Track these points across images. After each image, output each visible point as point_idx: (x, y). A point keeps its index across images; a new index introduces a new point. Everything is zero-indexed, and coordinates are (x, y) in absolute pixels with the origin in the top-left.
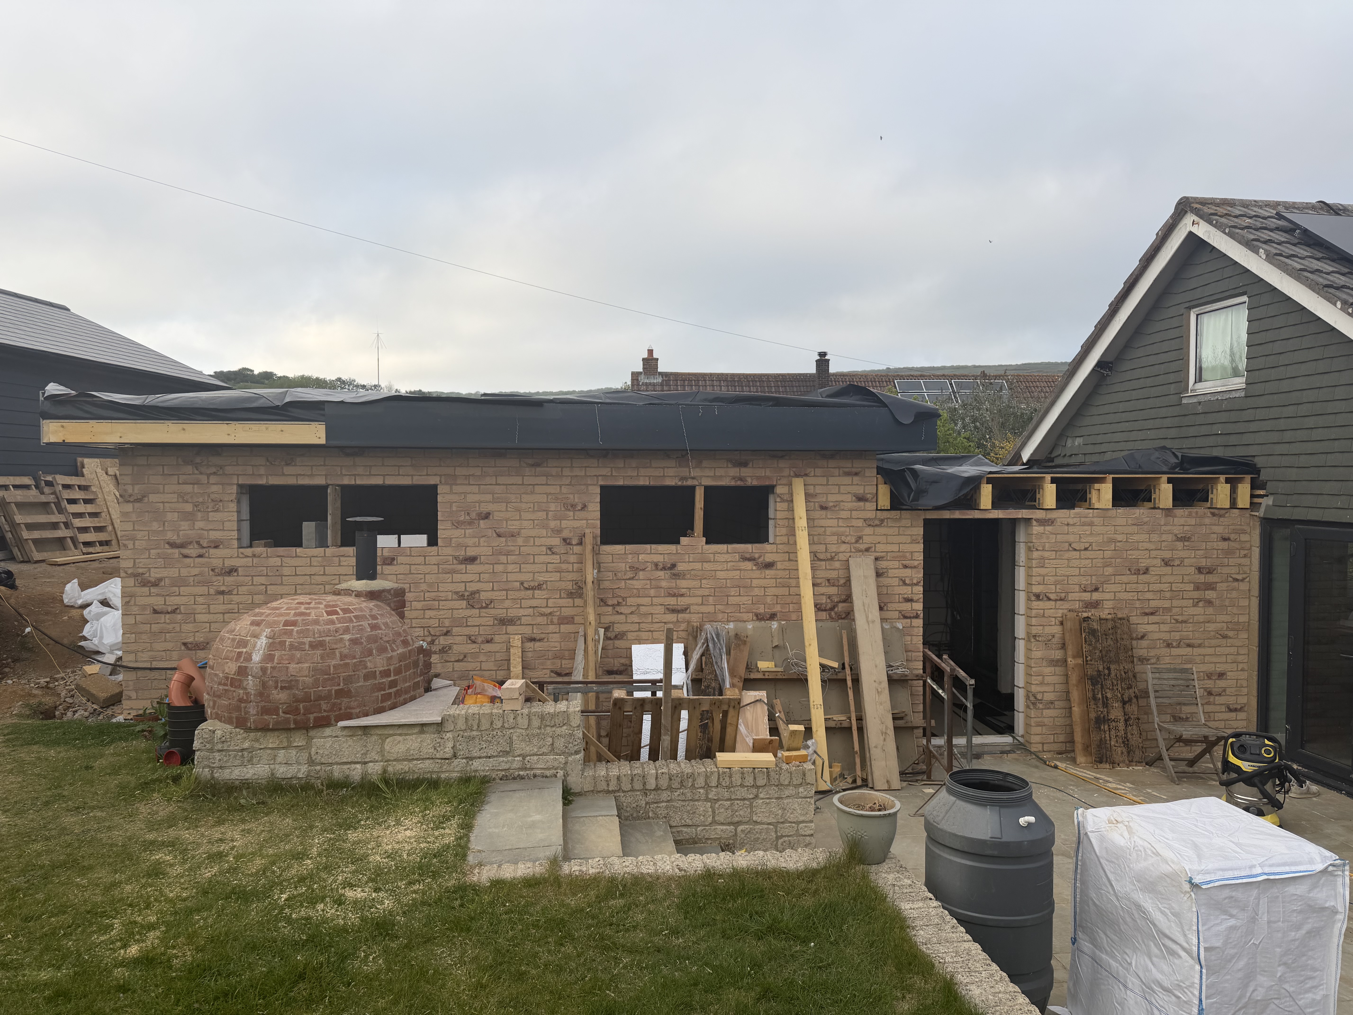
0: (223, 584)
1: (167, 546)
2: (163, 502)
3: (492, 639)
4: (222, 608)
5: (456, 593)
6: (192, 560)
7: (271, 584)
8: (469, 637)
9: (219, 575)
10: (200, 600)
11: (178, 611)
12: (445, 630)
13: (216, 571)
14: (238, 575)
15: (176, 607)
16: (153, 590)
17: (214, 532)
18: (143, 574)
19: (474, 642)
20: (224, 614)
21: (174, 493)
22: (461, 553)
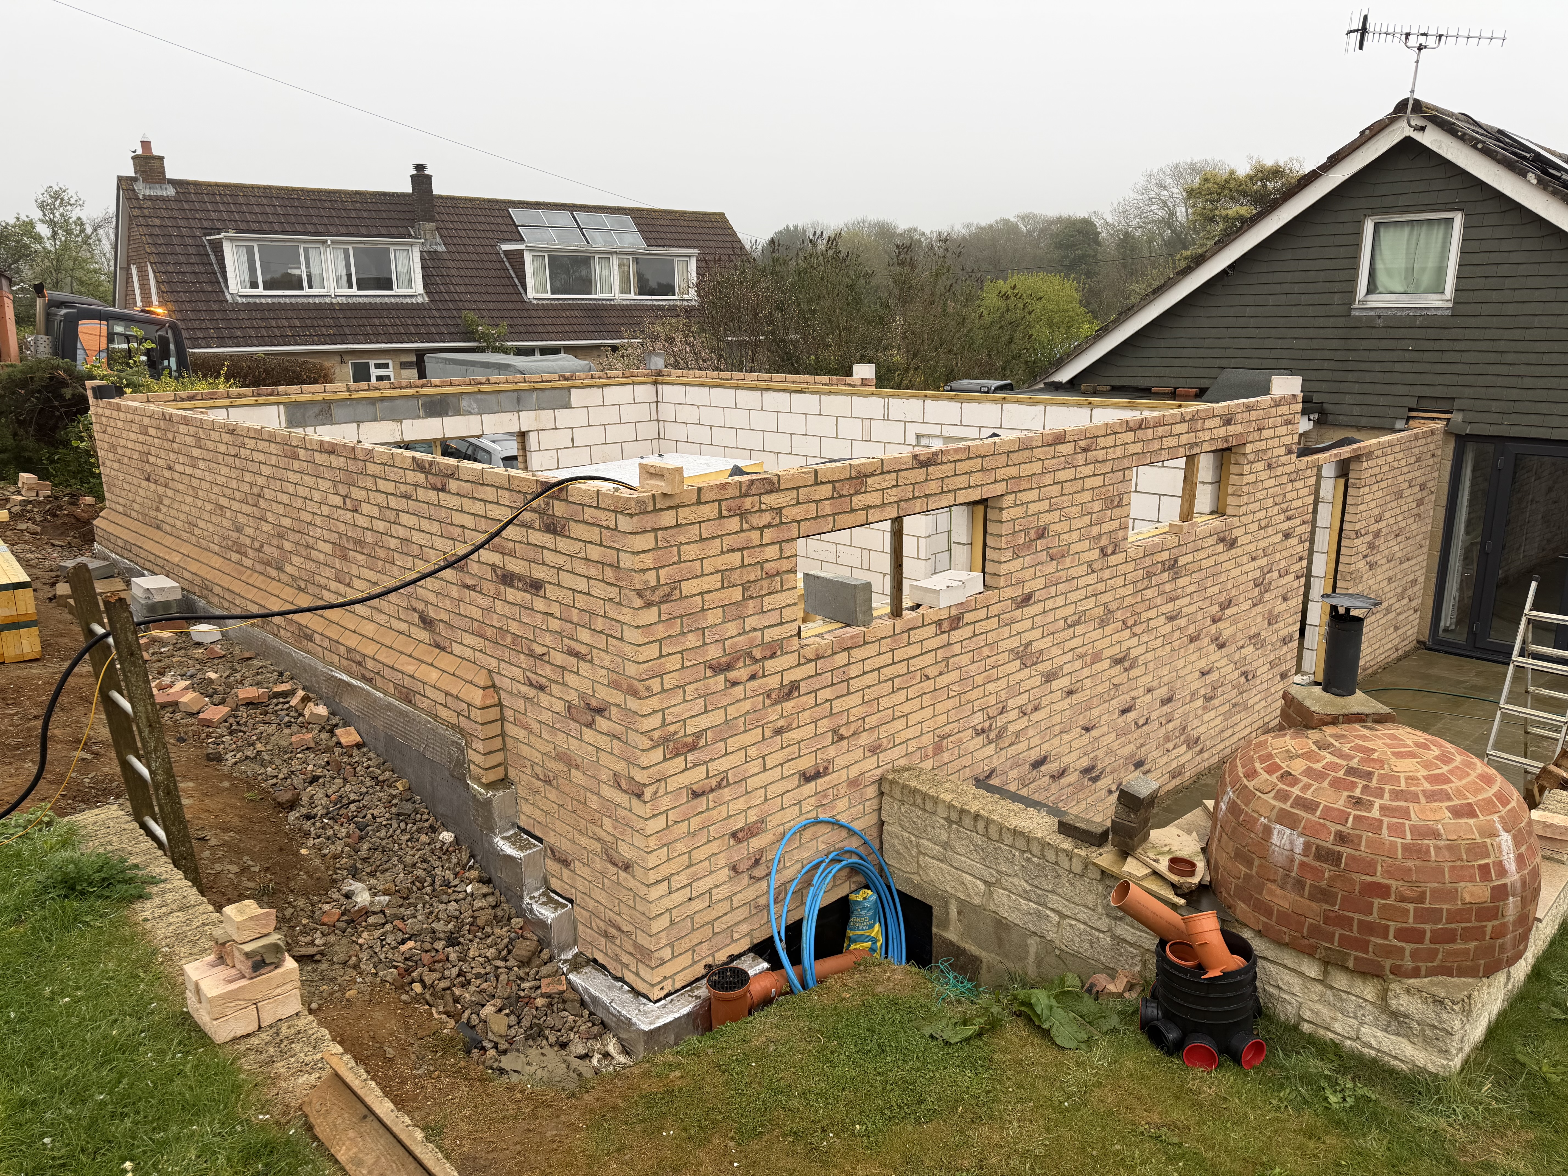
0: (782, 717)
1: (709, 673)
2: (701, 594)
3: (1039, 704)
4: (780, 756)
5: (1012, 650)
6: (741, 687)
7: (838, 697)
8: (1020, 707)
9: (776, 703)
10: (753, 752)
11: (725, 783)
12: (1001, 705)
13: (773, 696)
14: (799, 696)
15: (722, 775)
16: (690, 757)
17: (770, 630)
18: (675, 733)
19: (1025, 714)
20: (781, 765)
21: (717, 572)
22: (1017, 592)
